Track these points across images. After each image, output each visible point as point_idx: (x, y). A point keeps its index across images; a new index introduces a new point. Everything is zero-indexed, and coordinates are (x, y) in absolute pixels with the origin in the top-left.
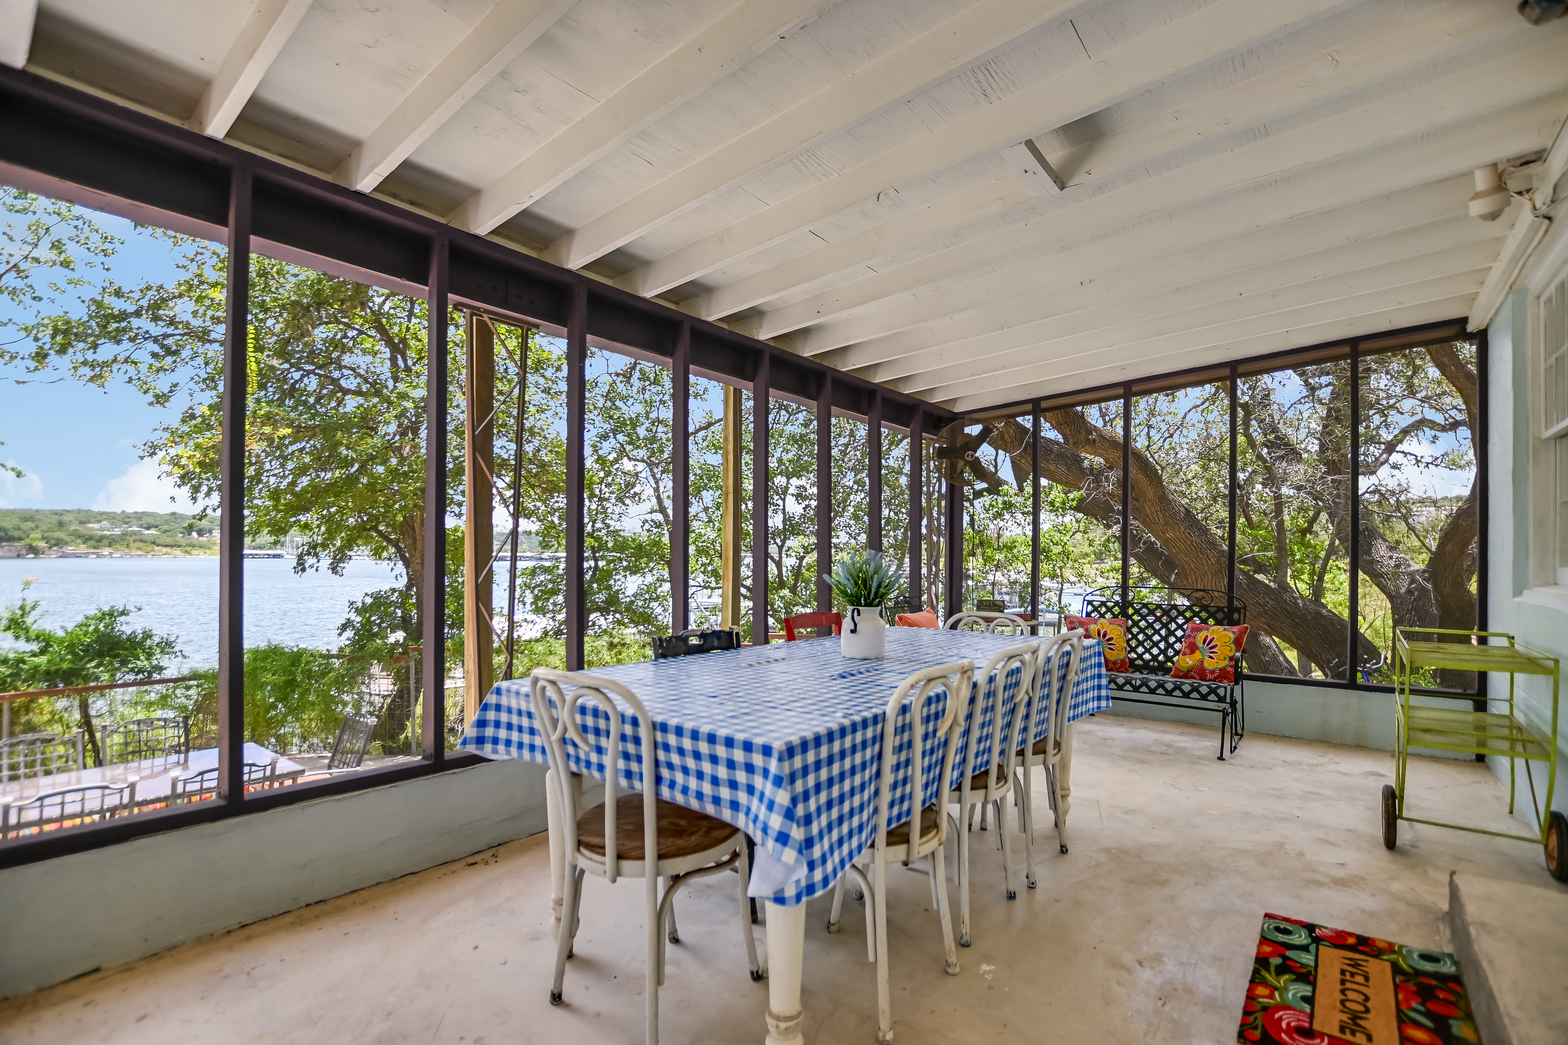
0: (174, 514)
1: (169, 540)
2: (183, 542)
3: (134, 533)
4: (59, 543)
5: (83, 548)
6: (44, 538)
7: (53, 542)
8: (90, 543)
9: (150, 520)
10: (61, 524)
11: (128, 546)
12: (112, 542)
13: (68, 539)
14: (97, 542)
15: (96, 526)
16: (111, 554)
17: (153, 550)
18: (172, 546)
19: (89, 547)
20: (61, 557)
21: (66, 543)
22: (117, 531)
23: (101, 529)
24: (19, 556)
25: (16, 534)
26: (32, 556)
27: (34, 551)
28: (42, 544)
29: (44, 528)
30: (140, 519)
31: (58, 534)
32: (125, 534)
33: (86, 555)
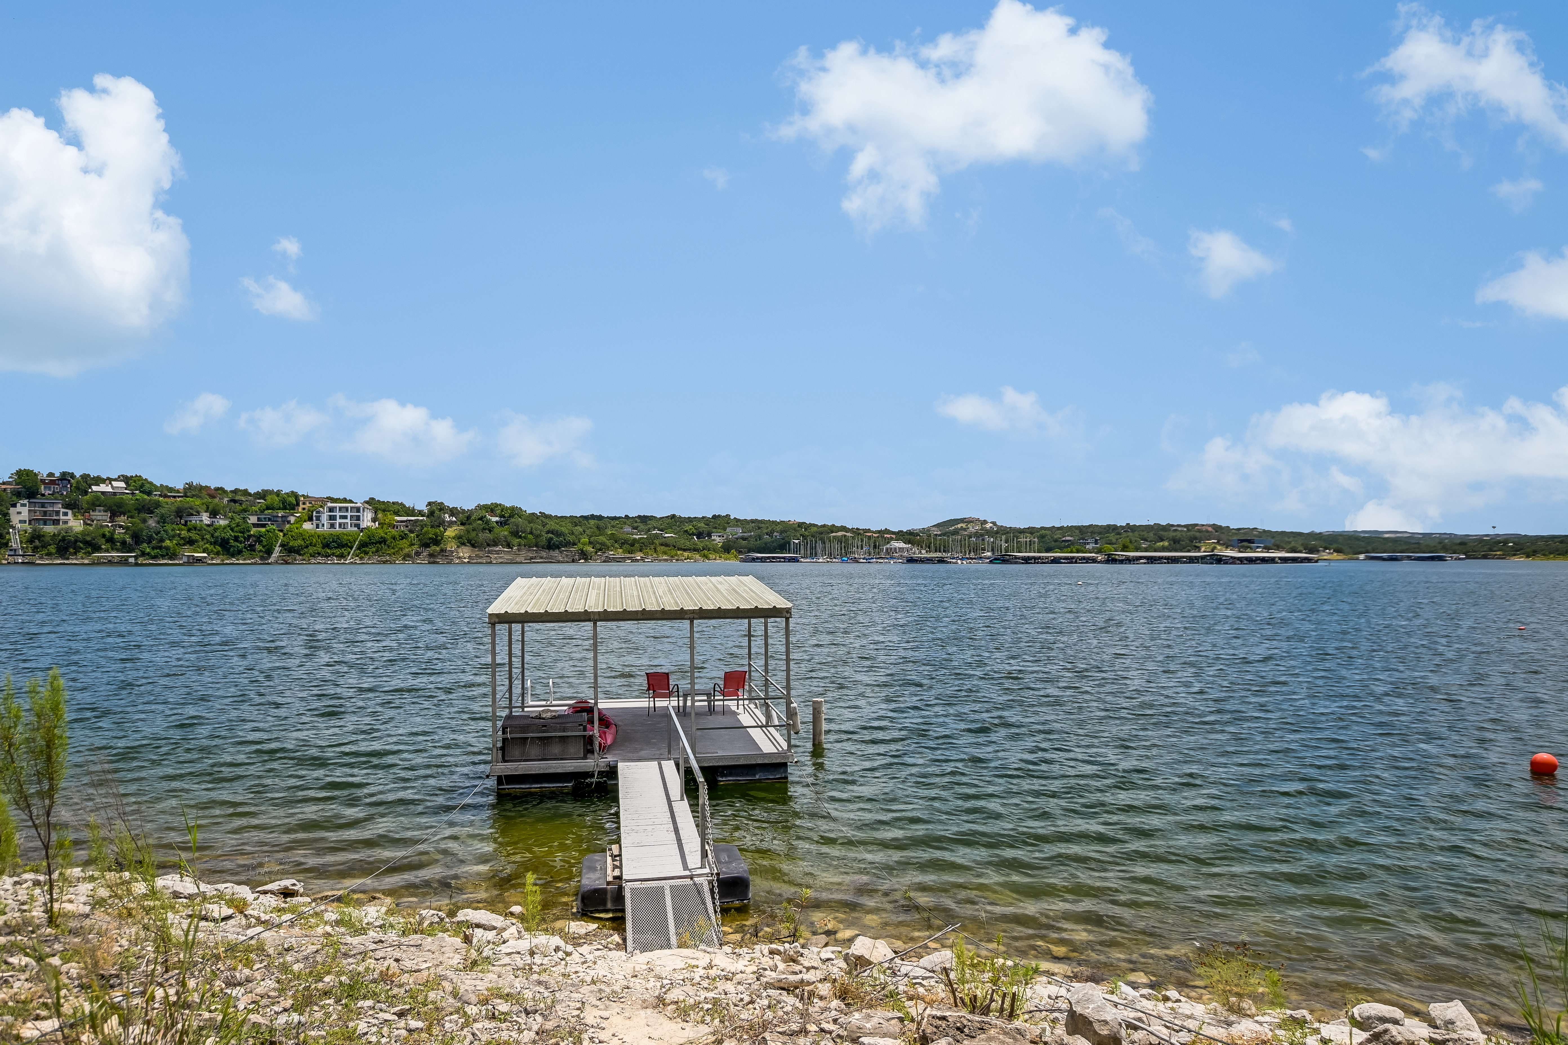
0: (673, 516)
1: (686, 544)
3: (656, 536)
4: (602, 548)
5: (620, 553)
6: (591, 543)
7: (598, 546)
8: (626, 546)
10: (602, 529)
11: (656, 551)
13: (608, 543)
14: (631, 546)
16: (642, 559)
17: (676, 555)
19: (624, 552)
20: (604, 562)
21: (608, 548)
22: (644, 535)
23: (632, 533)
24: (573, 561)
25: (571, 539)
26: (582, 561)
27: (585, 556)
28: (590, 549)
29: (590, 532)
31: (601, 539)
32: (649, 538)
33: (625, 560)
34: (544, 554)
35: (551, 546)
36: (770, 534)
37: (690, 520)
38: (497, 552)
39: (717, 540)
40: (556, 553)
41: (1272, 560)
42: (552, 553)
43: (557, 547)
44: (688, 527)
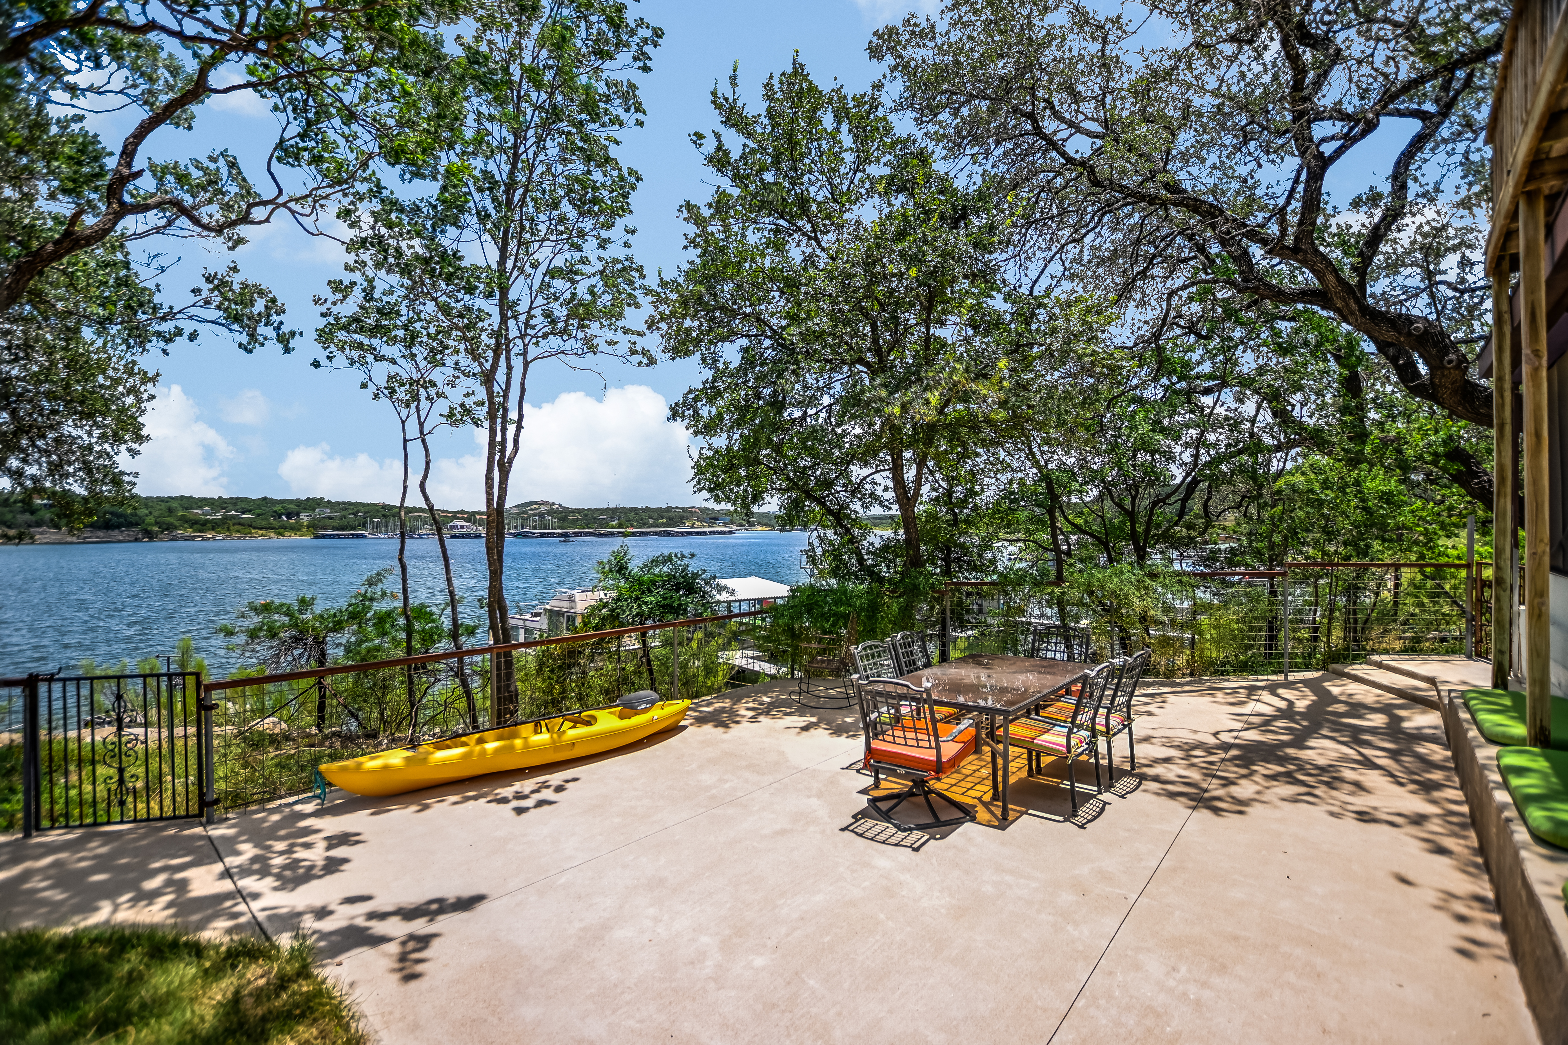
0: (265, 499)
1: (264, 523)
2: (276, 524)
3: (233, 517)
4: (170, 527)
5: (190, 532)
6: (157, 523)
7: (164, 527)
8: (195, 527)
9: (244, 505)
10: (170, 510)
11: (228, 530)
12: (215, 526)
13: (177, 523)
14: (201, 526)
15: (199, 511)
16: (214, 537)
17: (251, 533)
18: (266, 529)
19: (195, 531)
20: (172, 540)
21: (176, 528)
22: (219, 516)
23: (203, 514)
24: (136, 540)
25: (133, 520)
26: (147, 539)
27: (150, 536)
28: (156, 529)
29: (156, 514)
30: (235, 504)
31: (169, 519)
32: (225, 519)
33: (193, 539)
34: (101, 534)
35: (108, 526)
36: (355, 514)
37: (282, 502)
38: (42, 533)
39: (305, 518)
40: (115, 533)
41: (704, 533)
42: (110, 533)
43: (118, 527)
44: (278, 508)
